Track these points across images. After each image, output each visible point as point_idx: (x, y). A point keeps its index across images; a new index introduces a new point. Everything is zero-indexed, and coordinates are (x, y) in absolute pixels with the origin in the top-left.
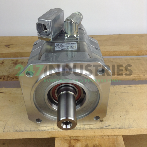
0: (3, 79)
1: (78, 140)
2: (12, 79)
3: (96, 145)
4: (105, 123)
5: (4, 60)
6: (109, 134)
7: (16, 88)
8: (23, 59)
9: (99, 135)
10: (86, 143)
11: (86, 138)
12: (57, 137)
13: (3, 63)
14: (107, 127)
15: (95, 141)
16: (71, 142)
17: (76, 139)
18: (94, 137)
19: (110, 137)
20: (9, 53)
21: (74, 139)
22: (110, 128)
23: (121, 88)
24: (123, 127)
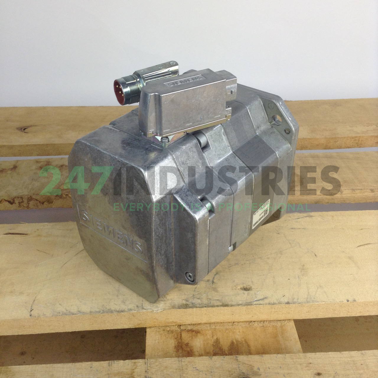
0: (17, 204)
1: (197, 332)
2: (39, 204)
3: (237, 341)
4: (255, 294)
5: (17, 161)
6: (263, 317)
7: (52, 224)
8: (62, 158)
9: (242, 320)
10: (215, 338)
11: (213, 327)
12: (150, 327)
13: (15, 167)
14: (261, 302)
15: (234, 333)
16: (181, 336)
17: (192, 331)
18: (232, 325)
19: (266, 324)
20: (27, 145)
21: (188, 331)
22: (266, 304)
23: (290, 219)
24: (295, 300)
